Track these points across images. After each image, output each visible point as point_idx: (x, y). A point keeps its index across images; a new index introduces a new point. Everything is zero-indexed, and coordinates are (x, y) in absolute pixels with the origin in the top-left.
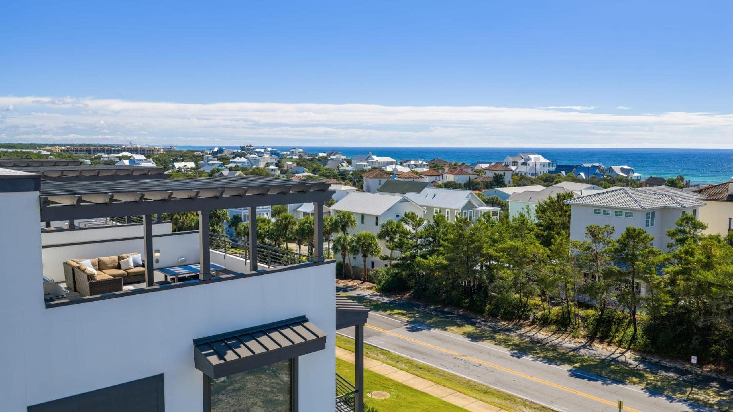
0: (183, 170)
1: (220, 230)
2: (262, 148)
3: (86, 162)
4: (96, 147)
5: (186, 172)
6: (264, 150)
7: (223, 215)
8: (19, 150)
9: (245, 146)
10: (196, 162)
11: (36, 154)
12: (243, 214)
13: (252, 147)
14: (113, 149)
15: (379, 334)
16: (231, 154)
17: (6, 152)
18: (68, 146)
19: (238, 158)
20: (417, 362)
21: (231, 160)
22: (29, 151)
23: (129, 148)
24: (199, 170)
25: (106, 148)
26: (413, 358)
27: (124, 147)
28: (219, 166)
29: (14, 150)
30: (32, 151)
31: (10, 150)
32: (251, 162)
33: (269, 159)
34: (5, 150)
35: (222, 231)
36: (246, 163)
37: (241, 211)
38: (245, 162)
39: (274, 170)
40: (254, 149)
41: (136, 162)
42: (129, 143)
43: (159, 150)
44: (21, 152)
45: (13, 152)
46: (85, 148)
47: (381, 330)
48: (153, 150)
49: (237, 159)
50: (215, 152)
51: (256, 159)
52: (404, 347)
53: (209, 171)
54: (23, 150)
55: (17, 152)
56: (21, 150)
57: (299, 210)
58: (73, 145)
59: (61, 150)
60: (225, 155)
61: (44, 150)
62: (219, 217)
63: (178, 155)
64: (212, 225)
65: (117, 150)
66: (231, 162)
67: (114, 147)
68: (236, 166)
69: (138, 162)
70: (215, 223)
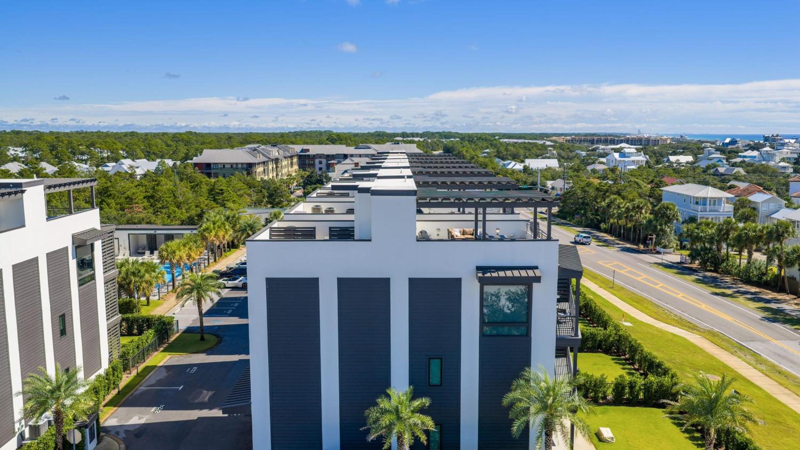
0: (675, 165)
1: (668, 230)
2: (793, 139)
3: (582, 154)
4: (599, 137)
5: (677, 167)
6: (794, 140)
7: (674, 216)
8: (527, 141)
9: (770, 136)
10: (695, 155)
11: (540, 144)
12: (699, 216)
13: (779, 137)
14: (617, 139)
15: (763, 341)
16: (746, 146)
17: (516, 143)
18: (573, 136)
19: (750, 151)
20: (781, 367)
21: (740, 154)
22: (535, 141)
23: (633, 138)
24: (695, 165)
25: (609, 138)
26: (781, 365)
27: (628, 136)
28: (718, 162)
29: (522, 141)
30: (538, 142)
31: (520, 141)
32: (762, 157)
33: (789, 153)
34: (516, 141)
35: (671, 231)
36: (757, 157)
37: (697, 213)
38: (755, 157)
39: (785, 167)
40: (781, 140)
41: (627, 155)
42: (637, 132)
43: (666, 140)
44: (529, 142)
45: (521, 143)
46: (589, 138)
47: (767, 337)
48: (658, 140)
49: (750, 153)
50: (726, 143)
51: (770, 152)
52: (779, 355)
53: (704, 167)
54: (530, 141)
55: (524, 142)
56: (529, 141)
57: (772, 216)
58: (578, 135)
59: (566, 140)
60: (738, 147)
61: (549, 141)
62: (668, 217)
63: (679, 147)
64: (661, 225)
65: (621, 140)
66: (740, 157)
67: (617, 136)
68: (741, 162)
69: (629, 155)
70: (663, 223)
